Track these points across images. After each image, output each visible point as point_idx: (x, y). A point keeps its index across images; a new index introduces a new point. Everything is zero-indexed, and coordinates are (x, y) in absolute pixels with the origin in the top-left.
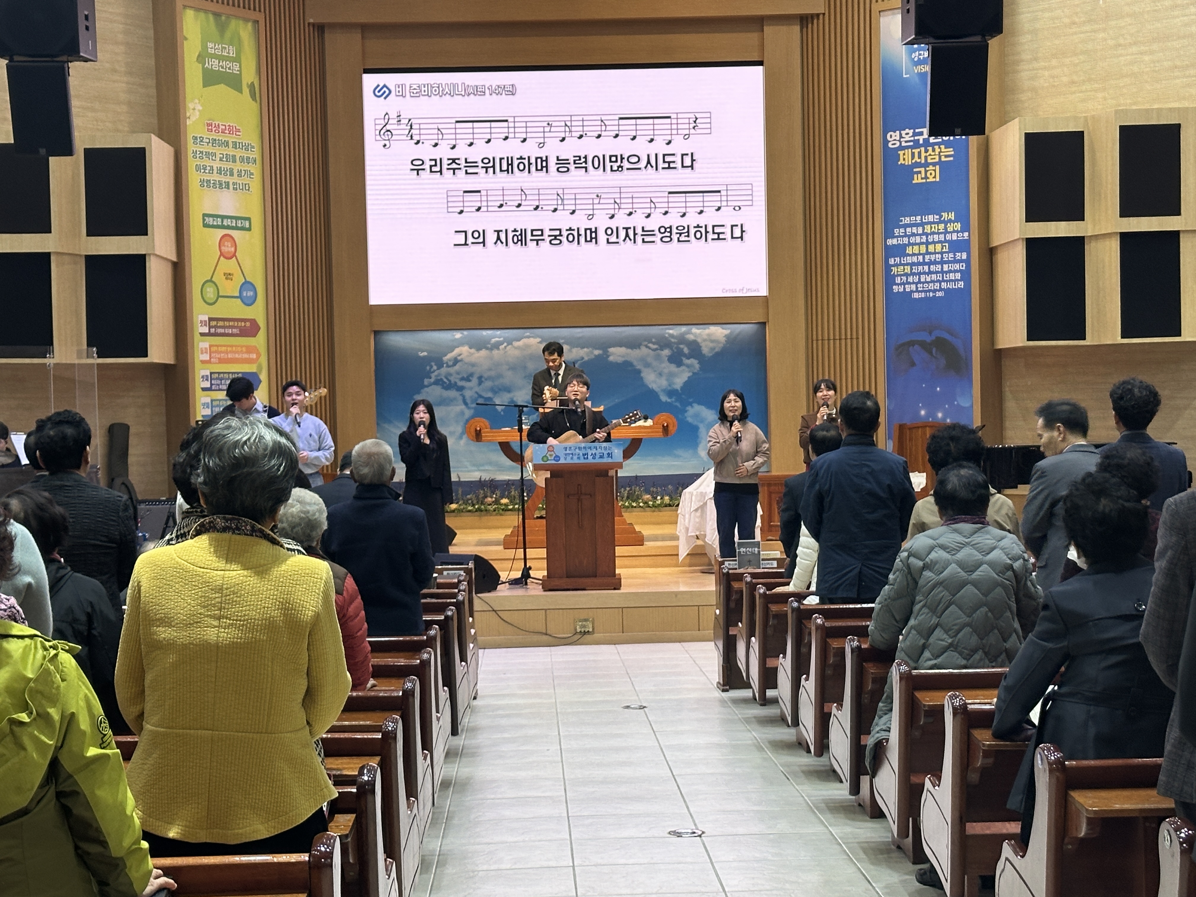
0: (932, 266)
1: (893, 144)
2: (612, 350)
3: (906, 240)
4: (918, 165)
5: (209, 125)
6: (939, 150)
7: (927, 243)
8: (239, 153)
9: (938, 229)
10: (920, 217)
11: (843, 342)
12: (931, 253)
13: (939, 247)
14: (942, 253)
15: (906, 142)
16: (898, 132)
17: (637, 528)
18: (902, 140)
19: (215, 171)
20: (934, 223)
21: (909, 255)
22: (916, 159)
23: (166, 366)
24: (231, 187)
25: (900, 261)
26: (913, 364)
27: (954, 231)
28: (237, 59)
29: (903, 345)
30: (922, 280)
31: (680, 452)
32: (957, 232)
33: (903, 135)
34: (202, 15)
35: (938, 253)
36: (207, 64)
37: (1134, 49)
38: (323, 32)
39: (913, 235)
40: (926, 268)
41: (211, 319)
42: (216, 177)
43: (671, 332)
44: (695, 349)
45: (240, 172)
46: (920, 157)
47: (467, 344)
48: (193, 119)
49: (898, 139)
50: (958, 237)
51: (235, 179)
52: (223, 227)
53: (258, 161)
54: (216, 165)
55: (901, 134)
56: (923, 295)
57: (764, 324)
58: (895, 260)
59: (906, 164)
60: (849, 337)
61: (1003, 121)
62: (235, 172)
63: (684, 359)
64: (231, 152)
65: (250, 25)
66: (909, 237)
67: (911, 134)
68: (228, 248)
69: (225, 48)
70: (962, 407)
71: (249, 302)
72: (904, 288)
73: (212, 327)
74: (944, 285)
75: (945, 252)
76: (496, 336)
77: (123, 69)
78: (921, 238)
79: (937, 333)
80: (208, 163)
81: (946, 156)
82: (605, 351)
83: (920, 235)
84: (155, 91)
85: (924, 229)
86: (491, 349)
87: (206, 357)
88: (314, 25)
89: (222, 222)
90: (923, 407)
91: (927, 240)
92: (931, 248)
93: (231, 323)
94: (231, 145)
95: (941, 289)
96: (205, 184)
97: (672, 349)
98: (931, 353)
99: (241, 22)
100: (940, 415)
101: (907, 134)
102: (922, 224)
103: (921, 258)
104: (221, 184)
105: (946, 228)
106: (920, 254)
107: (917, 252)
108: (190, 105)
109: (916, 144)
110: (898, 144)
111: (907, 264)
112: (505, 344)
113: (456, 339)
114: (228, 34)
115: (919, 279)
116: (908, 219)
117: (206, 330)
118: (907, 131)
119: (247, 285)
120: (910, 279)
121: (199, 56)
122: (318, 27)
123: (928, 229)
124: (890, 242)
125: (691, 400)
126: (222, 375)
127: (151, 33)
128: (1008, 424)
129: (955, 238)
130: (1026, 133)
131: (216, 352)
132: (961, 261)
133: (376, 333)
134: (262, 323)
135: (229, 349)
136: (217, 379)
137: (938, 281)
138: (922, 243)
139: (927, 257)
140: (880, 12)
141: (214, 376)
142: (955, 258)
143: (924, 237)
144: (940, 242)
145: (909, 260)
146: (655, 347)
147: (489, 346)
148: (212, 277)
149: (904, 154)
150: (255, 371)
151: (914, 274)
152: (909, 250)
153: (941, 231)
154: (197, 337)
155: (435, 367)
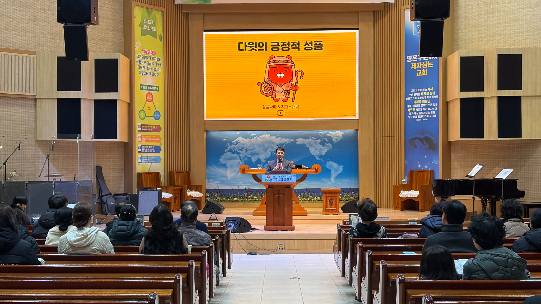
0: (424, 109)
1: (409, 61)
2: (297, 139)
3: (414, 98)
4: (419, 69)
5: (143, 50)
6: (427, 63)
7: (422, 100)
8: (155, 62)
9: (426, 94)
10: (419, 89)
11: (388, 137)
12: (423, 103)
13: (426, 101)
14: (428, 103)
15: (414, 60)
16: (411, 56)
17: (305, 209)
18: (413, 59)
19: (145, 68)
20: (425, 91)
21: (415, 104)
22: (418, 66)
23: (125, 142)
24: (151, 74)
25: (411, 106)
26: (416, 147)
27: (433, 95)
28: (155, 26)
29: (412, 139)
30: (420, 114)
31: (323, 180)
32: (434, 95)
33: (413, 57)
34: (142, 8)
35: (426, 103)
36: (143, 28)
37: (504, 25)
38: (188, 15)
39: (417, 96)
40: (421, 109)
41: (142, 125)
42: (145, 70)
43: (321, 133)
44: (330, 140)
45: (155, 68)
46: (419, 66)
47: (242, 136)
48: (137, 48)
49: (411, 58)
50: (434, 97)
51: (153, 71)
52: (148, 90)
53: (162, 65)
54: (145, 66)
55: (412, 57)
56: (420, 120)
57: (358, 130)
58: (409, 106)
59: (414, 68)
60: (391, 136)
61: (452, 52)
62: (153, 68)
63: (326, 143)
64: (151, 61)
65: (160, 13)
66: (415, 97)
67: (416, 57)
68: (150, 98)
69: (150, 21)
70: (435, 164)
71: (157, 119)
72: (413, 117)
73: (143, 128)
74: (428, 116)
75: (429, 103)
76: (253, 133)
77: (111, 29)
78: (420, 97)
79: (425, 135)
80: (143, 65)
81: (430, 66)
82: (295, 140)
83: (419, 96)
84: (123, 37)
85: (421, 94)
86: (251, 138)
87: (140, 139)
88: (185, 13)
89: (148, 88)
90: (420, 164)
91: (422, 98)
92: (423, 101)
93: (150, 127)
94: (152, 59)
95: (427, 118)
96: (141, 73)
97: (321, 140)
98: (423, 142)
99: (157, 12)
100: (426, 167)
101: (415, 57)
102: (420, 92)
103: (419, 105)
104: (147, 73)
105: (429, 94)
106: (419, 104)
107: (418, 103)
108: (136, 43)
109: (418, 61)
110: (411, 60)
111: (414, 108)
112: (256, 137)
113: (238, 134)
114: (152, 16)
115: (419, 113)
116: (414, 90)
117: (140, 129)
118: (415, 55)
119: (157, 112)
120: (415, 113)
121: (140, 24)
122: (187, 13)
123: (422, 94)
124: (407, 99)
125: (328, 159)
126: (146, 147)
127: (122, 15)
128: (453, 171)
129: (433, 98)
130: (461, 57)
131: (144, 138)
132: (435, 107)
133: (207, 131)
134: (162, 127)
135: (149, 136)
136: (144, 148)
137: (426, 114)
138: (420, 99)
139: (422, 105)
140: (405, 9)
141: (143, 147)
142: (433, 105)
143: (421, 97)
144: (427, 99)
145: (415, 106)
146: (315, 138)
147: (250, 137)
148: (143, 109)
149: (413, 65)
150: (159, 145)
151: (416, 112)
152: (415, 102)
153: (428, 95)
154: (137, 131)
155: (229, 145)
